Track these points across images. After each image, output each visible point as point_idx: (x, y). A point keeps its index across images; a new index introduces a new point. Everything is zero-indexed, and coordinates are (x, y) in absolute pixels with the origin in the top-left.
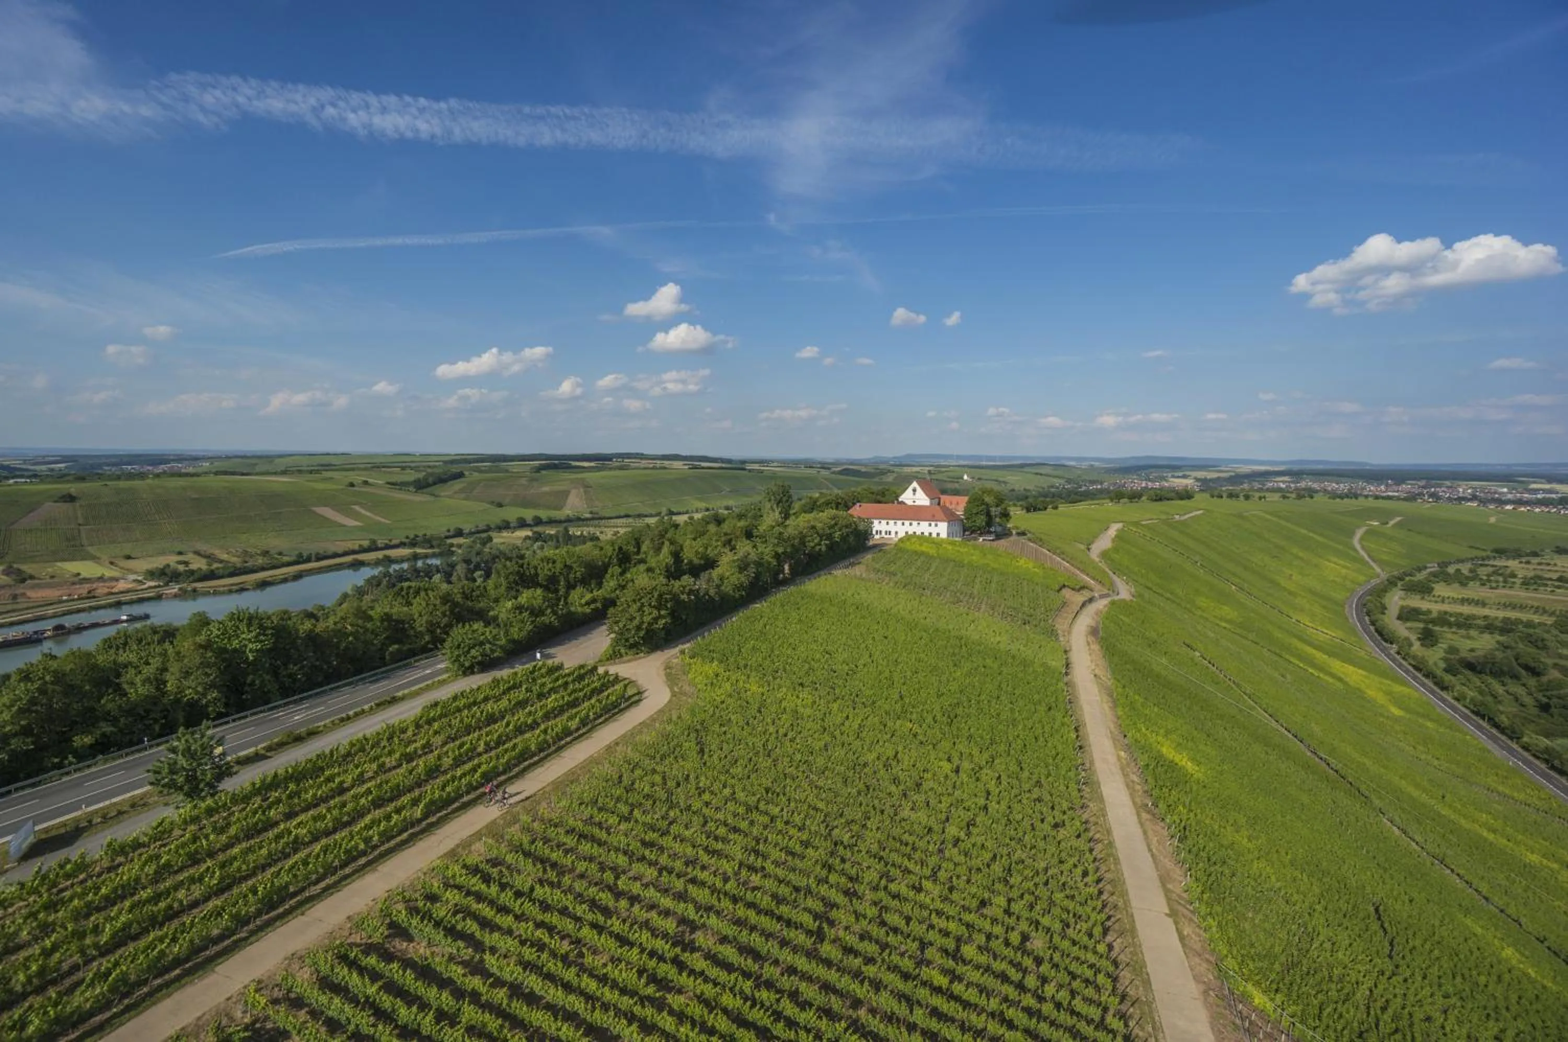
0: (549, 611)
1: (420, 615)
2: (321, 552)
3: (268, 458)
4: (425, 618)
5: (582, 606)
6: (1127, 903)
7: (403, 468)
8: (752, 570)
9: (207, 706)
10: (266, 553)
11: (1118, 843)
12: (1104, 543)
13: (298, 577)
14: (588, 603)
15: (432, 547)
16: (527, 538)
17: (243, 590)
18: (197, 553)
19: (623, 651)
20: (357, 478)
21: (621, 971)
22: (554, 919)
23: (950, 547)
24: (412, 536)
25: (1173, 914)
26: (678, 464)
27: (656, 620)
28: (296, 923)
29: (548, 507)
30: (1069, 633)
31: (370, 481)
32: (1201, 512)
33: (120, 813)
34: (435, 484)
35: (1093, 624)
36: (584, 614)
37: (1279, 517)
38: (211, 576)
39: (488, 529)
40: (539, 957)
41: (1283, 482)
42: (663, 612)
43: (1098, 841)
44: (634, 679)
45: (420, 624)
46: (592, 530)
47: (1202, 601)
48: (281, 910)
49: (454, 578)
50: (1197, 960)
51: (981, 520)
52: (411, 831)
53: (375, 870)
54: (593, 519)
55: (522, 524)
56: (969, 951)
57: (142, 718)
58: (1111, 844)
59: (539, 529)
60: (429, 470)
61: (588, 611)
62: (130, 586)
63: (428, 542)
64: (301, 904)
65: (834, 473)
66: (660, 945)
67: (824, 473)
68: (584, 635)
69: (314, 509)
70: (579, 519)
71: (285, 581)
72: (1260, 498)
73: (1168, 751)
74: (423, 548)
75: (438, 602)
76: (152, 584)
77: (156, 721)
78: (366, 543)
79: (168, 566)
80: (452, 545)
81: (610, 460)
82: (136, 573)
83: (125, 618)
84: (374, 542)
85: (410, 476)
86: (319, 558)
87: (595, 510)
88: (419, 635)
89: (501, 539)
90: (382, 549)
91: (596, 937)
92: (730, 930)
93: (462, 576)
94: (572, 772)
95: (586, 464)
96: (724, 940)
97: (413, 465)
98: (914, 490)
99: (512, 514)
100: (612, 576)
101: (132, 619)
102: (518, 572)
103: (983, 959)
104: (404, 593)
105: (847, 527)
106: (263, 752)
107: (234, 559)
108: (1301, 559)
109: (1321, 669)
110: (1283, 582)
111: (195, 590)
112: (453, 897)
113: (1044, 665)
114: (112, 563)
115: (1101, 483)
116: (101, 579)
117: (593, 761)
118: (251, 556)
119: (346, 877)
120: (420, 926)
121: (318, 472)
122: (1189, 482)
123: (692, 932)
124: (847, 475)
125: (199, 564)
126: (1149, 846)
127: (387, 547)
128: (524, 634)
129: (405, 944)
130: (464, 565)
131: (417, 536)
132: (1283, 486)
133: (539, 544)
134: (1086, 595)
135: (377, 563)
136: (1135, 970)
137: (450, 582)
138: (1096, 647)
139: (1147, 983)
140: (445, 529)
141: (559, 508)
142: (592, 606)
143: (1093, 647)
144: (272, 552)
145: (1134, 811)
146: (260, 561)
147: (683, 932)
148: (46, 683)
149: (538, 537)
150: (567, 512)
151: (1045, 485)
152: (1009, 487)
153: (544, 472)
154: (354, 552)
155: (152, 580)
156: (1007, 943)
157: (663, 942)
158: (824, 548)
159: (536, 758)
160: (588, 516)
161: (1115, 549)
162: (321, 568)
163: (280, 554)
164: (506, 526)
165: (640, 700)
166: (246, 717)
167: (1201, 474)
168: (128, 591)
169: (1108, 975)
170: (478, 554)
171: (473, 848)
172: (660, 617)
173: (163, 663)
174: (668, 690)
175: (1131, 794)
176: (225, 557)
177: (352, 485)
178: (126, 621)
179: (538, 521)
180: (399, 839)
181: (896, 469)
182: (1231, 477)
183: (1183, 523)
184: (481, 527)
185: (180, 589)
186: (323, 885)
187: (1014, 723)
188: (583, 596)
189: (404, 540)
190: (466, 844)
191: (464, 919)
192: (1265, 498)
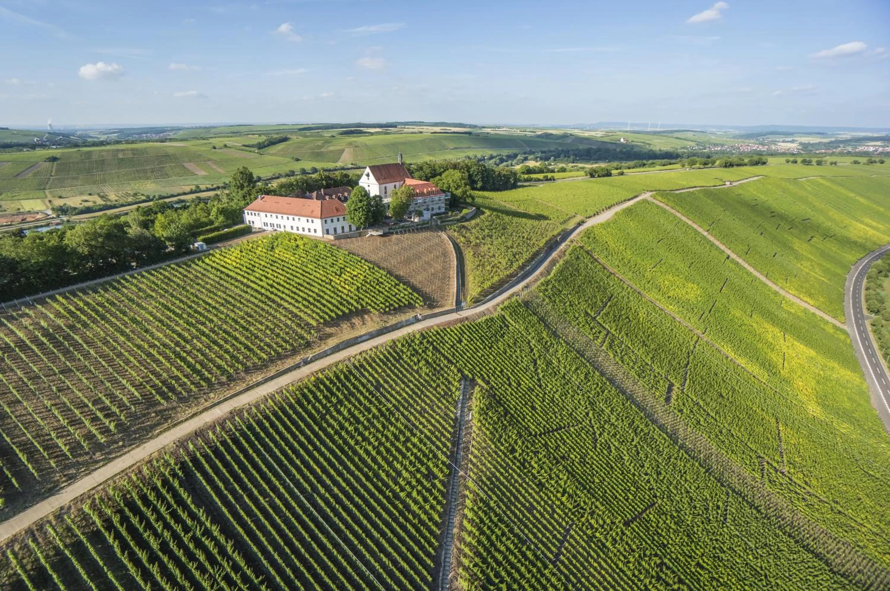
18: (99, 194)
26: (436, 129)
29: (327, 162)
31: (231, 144)
32: (758, 178)
34: (268, 145)
55: (304, 173)
69: (184, 164)
86: (160, 198)
87: (356, 162)
90: (204, 191)
107: (115, 199)
111: (68, 221)
114: (50, 201)
115: (723, 146)
122: (794, 145)
141: (333, 162)
150: (338, 164)
153: (338, 137)
154: (184, 194)
160: (350, 166)
163: (142, 195)
164: (291, 174)
176: (112, 197)
177: (214, 148)
183: (727, 190)
185: (61, 220)
192: (835, 163)
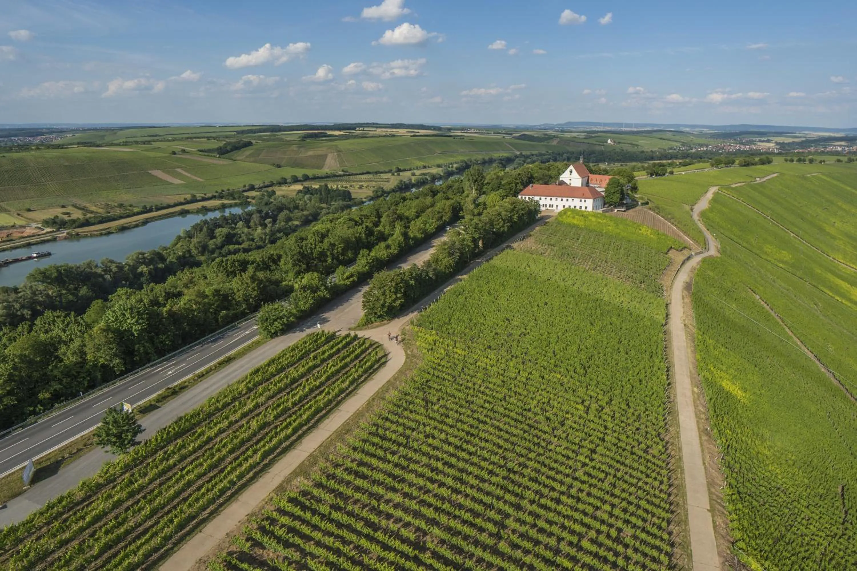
0: (323, 287)
1: (239, 290)
2: (159, 205)
3: (112, 130)
4: (241, 292)
5: (344, 280)
6: (685, 502)
7: (208, 138)
8: (457, 255)
9: (113, 367)
10: (121, 206)
11: (685, 459)
12: (703, 204)
13: (145, 222)
14: (348, 278)
15: (234, 199)
16: (300, 191)
17: (109, 233)
18: (75, 206)
19: (373, 319)
20: (178, 146)
21: (385, 567)
22: (345, 533)
23: (594, 219)
24: (220, 191)
25: (712, 510)
26: (402, 132)
27: (394, 301)
28: (197, 538)
29: (313, 167)
30: (671, 288)
31: (187, 149)
32: (775, 175)
33: (79, 450)
34: (232, 150)
35: (688, 280)
36: (345, 285)
37: (833, 178)
38: (87, 223)
39: (272, 185)
40: (338, 560)
41: (840, 146)
42: (399, 295)
43: (672, 457)
44: (381, 343)
45: (239, 296)
46: (344, 184)
47: (768, 248)
48: (188, 529)
49: (252, 224)
50: (722, 541)
51: (616, 198)
52: (254, 471)
53: (237, 499)
54: (344, 175)
55: (295, 180)
56: (585, 544)
57: (76, 377)
58: (680, 459)
59: (307, 184)
60: (228, 140)
61: (348, 283)
62: (34, 231)
63: (231, 195)
64: (198, 524)
65: (515, 138)
66: (405, 548)
67: (508, 137)
68: (347, 301)
69: (150, 172)
70: (335, 176)
71: (137, 226)
72: (821, 162)
73: (727, 385)
74: (228, 199)
75: (249, 281)
76: (49, 230)
77: (84, 378)
78: (189, 197)
79: (57, 217)
80: (248, 197)
81: (354, 129)
82: (36, 221)
83: (35, 255)
84: (194, 196)
85: (214, 145)
86: (158, 209)
87: (345, 168)
88: (238, 303)
89: (281, 191)
90: (200, 201)
91: (370, 545)
92: (445, 536)
93: (257, 222)
94: (346, 424)
95: (337, 133)
96: (443, 542)
97: (214, 135)
98: (571, 172)
99: (288, 173)
100: (363, 256)
101: (40, 256)
102: (300, 252)
103: (594, 548)
104: (224, 264)
105: (522, 209)
106: (153, 403)
107: (100, 210)
108: (844, 210)
109: (843, 295)
110: (828, 228)
111: (77, 234)
112: (284, 520)
113: (651, 319)
114: (18, 214)
115: (707, 146)
116: (14, 226)
117: (358, 415)
118: (112, 208)
119: (221, 505)
120: (269, 542)
121: (149, 142)
122: (771, 145)
123: (424, 536)
124: (524, 140)
125: (77, 215)
126: (704, 460)
127: (204, 199)
128: (307, 305)
129: (261, 551)
130: (258, 215)
131: (223, 191)
132: (840, 149)
133: (308, 196)
134: (686, 252)
135: (198, 211)
136: (684, 548)
137: (249, 227)
138: (687, 300)
139: (690, 556)
140: (241, 185)
141: (320, 167)
142: (351, 279)
143: (686, 300)
144: (126, 204)
145: (698, 434)
146: (118, 211)
147: (419, 536)
148: (16, 363)
149: (307, 191)
150: (326, 170)
151: (666, 148)
152: (640, 149)
153: (308, 140)
154: (181, 204)
155: (48, 227)
156: (609, 536)
157: (408, 548)
158: (506, 229)
159: (324, 412)
160: (341, 173)
161: (711, 210)
162: (160, 216)
163: (131, 206)
164: (283, 182)
165: (385, 362)
166: (138, 372)
167: (780, 139)
168: (34, 235)
169: (667, 554)
170: (266, 204)
171: (293, 483)
172: (397, 299)
173: (82, 341)
174: (403, 352)
175: (697, 422)
176: (94, 208)
177: (174, 153)
178: (36, 257)
179: (306, 178)
180: (248, 477)
181: (560, 135)
182: (803, 142)
183: (761, 184)
184: (267, 183)
185: (68, 233)
186: (208, 511)
187: (627, 370)
188: (344, 273)
189: (215, 194)
190: (288, 480)
191: (293, 537)
192: (824, 161)
